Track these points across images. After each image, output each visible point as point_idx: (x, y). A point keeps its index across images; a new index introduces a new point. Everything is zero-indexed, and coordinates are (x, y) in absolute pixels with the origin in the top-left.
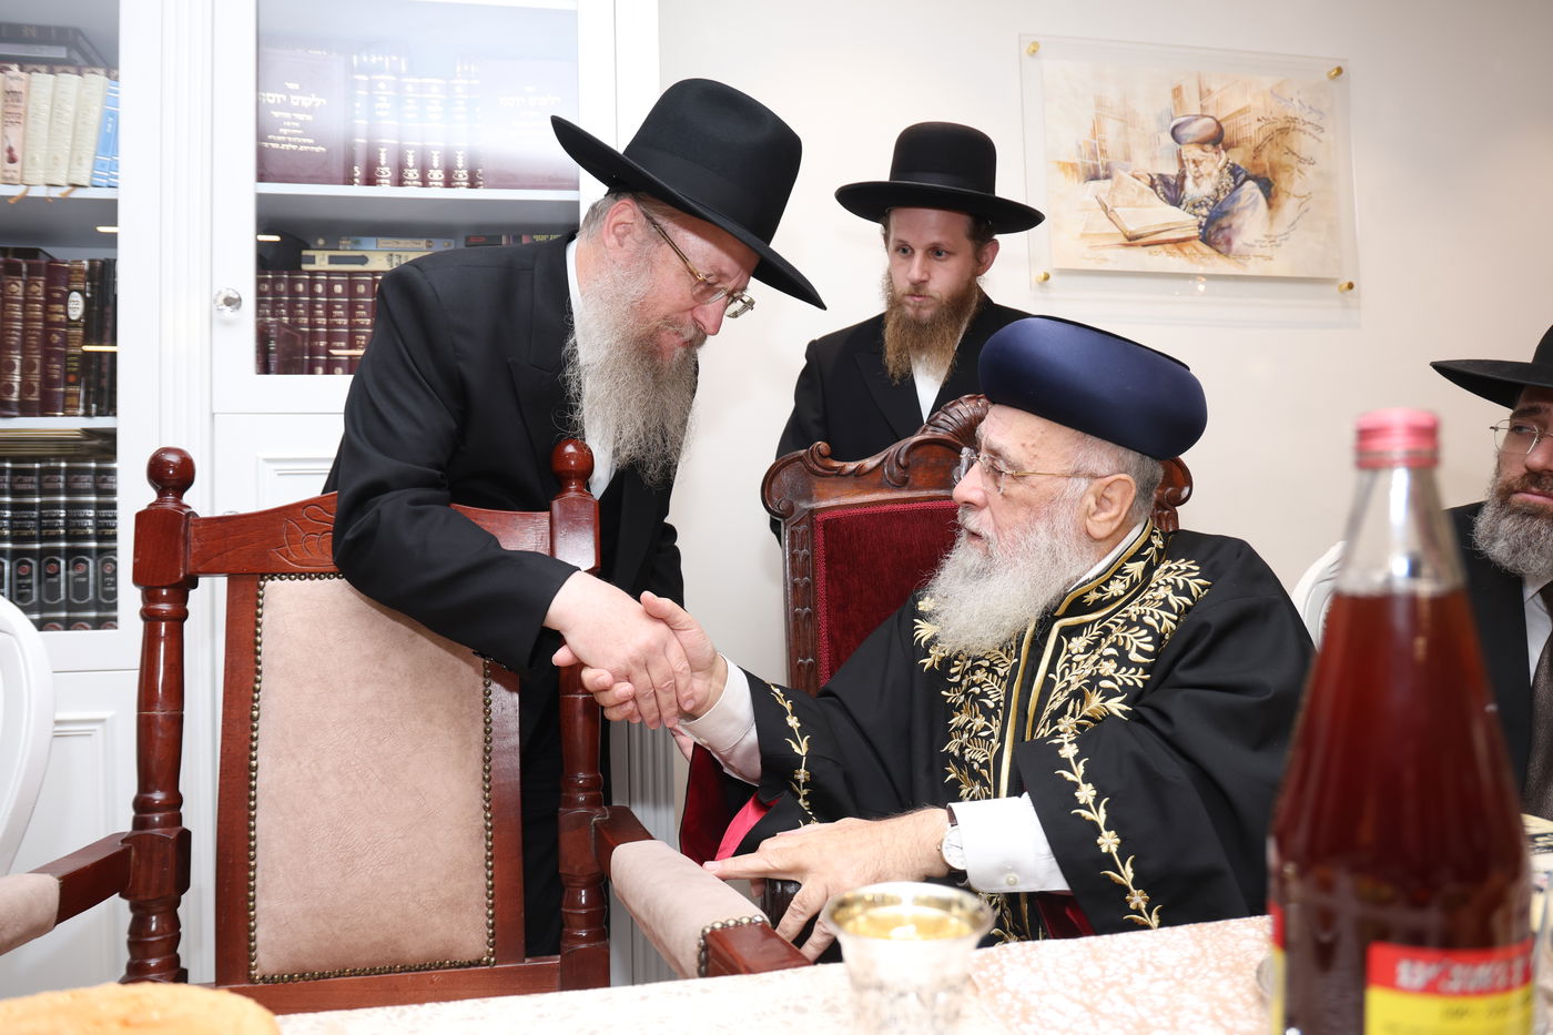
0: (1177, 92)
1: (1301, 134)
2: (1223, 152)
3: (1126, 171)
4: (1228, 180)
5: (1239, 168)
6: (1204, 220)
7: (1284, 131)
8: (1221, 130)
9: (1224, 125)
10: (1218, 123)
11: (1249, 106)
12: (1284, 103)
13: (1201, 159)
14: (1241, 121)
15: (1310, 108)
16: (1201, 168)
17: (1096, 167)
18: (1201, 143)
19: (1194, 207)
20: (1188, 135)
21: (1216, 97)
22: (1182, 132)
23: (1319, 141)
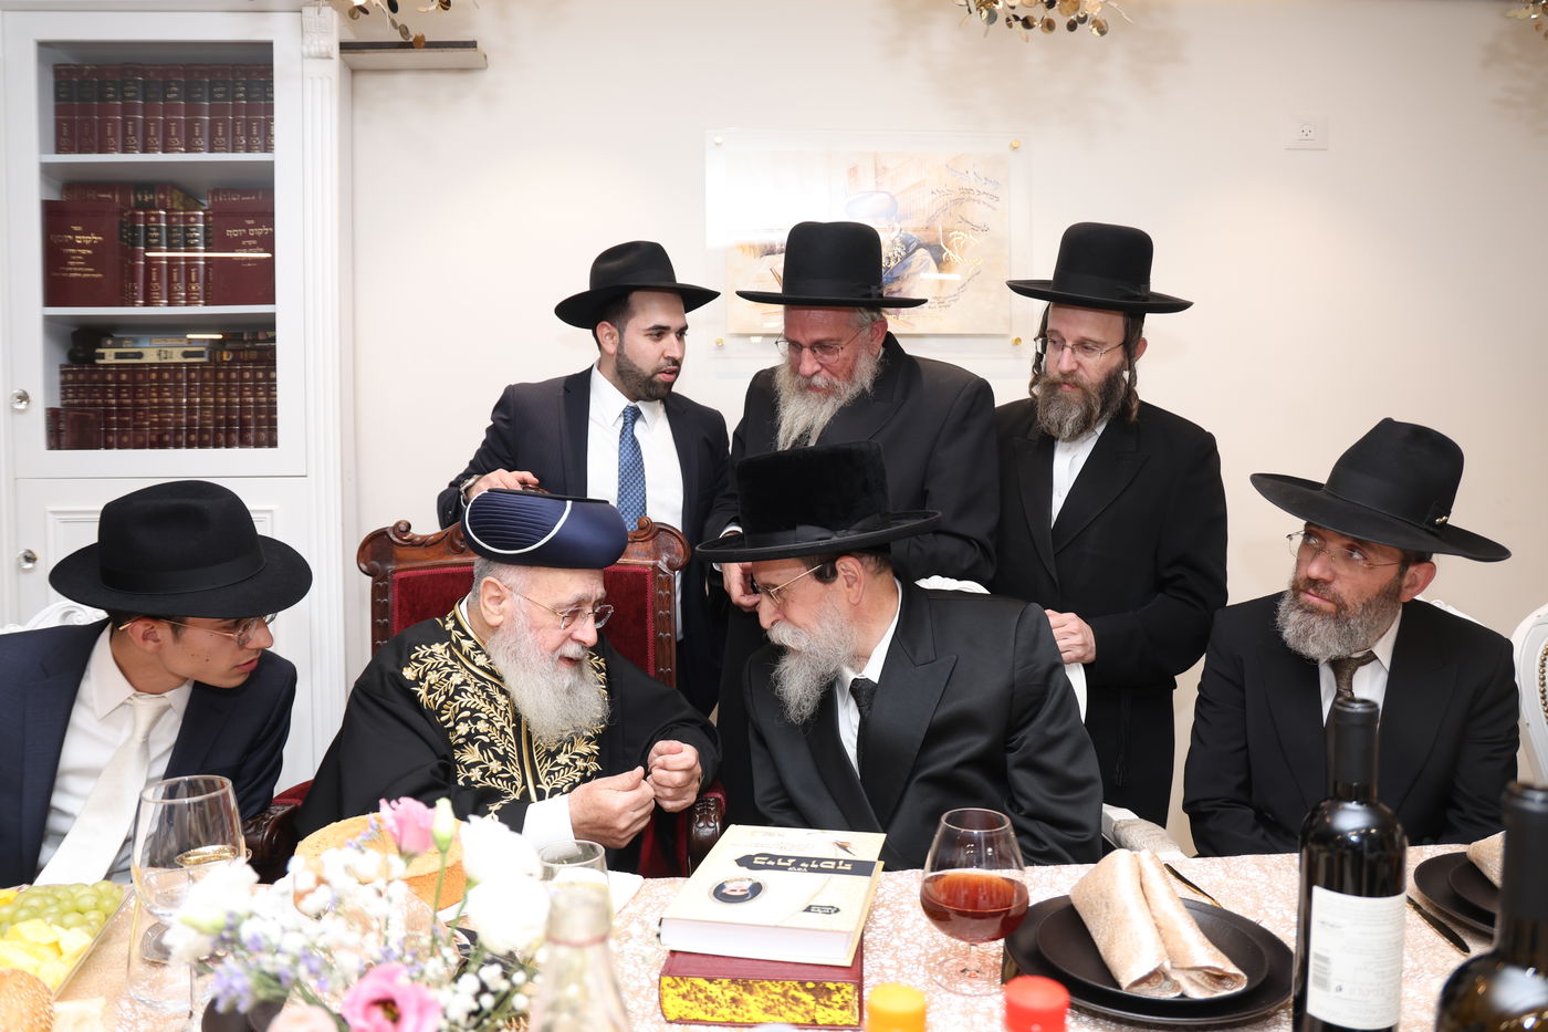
0: (854, 171)
1: (975, 204)
2: (895, 223)
4: (898, 249)
5: (910, 237)
7: (958, 202)
8: (895, 204)
9: (897, 199)
10: (892, 197)
11: (924, 181)
12: (959, 176)
14: (915, 194)
15: (986, 179)
17: (774, 243)
20: (863, 210)
21: (891, 173)
22: (856, 208)
23: (994, 209)
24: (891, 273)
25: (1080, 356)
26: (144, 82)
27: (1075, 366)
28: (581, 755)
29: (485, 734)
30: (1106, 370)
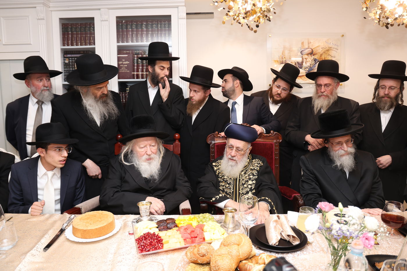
0: (303, 43)
1: (332, 51)
2: (313, 56)
3: (290, 61)
4: (313, 62)
5: (316, 59)
6: (307, 71)
7: (328, 50)
8: (313, 51)
9: (313, 50)
10: (312, 49)
11: (320, 45)
12: (328, 44)
13: (307, 58)
14: (318, 49)
15: (335, 44)
16: (307, 60)
17: (283, 61)
18: (308, 54)
19: (305, 68)
20: (305, 53)
21: (312, 44)
22: (303, 52)
23: (337, 52)
24: (311, 68)
25: (390, 90)
26: (136, 24)
27: (389, 93)
28: (250, 185)
29: (226, 179)
30: (396, 94)
